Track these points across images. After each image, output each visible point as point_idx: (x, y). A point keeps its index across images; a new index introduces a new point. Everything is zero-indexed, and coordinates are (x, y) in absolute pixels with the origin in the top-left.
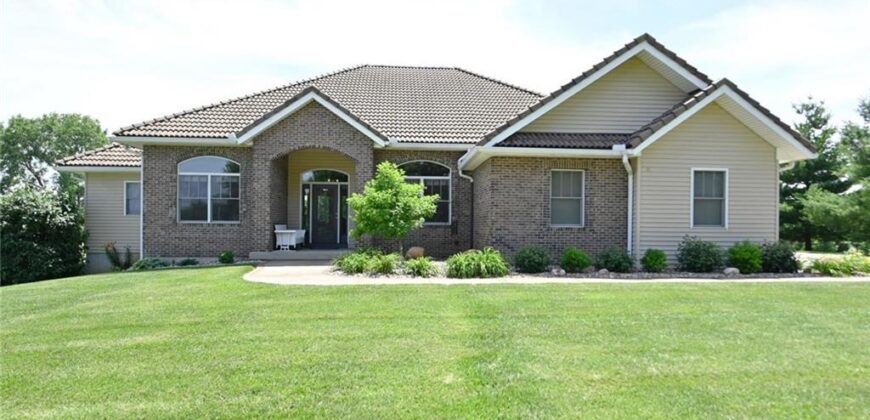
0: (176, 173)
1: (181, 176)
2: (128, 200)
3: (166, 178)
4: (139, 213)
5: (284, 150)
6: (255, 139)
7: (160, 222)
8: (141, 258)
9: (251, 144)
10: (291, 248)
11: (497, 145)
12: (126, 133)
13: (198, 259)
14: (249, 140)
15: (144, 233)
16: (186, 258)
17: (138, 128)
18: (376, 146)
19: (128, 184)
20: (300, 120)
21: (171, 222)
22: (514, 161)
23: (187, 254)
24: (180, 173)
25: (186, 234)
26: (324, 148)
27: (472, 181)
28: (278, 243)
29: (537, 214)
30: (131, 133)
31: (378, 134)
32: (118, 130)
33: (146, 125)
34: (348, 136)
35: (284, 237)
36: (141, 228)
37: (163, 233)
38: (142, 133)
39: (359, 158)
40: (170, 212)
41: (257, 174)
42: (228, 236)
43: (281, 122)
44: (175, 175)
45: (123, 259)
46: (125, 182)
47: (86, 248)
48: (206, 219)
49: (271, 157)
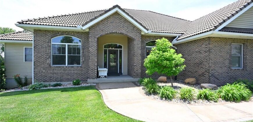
0: (51, 43)
1: (52, 44)
2: (25, 55)
3: (46, 45)
4: (32, 61)
5: (103, 33)
6: (90, 28)
7: (43, 66)
8: (33, 83)
9: (88, 30)
10: (105, 77)
11: (220, 31)
12: (24, 23)
13: (62, 83)
14: (88, 28)
15: (34, 71)
16: (56, 83)
17: (31, 21)
18: (142, 33)
19: (25, 48)
20: (111, 20)
21: (48, 66)
22: (218, 39)
23: (56, 81)
24: (52, 43)
25: (55, 71)
26: (121, 33)
27: (176, 49)
28: (99, 75)
29: (227, 62)
30: (28, 23)
31: (145, 28)
32: (20, 21)
33: (35, 20)
34: (131, 28)
35: (102, 72)
36: (33, 69)
37: (44, 71)
38: (33, 23)
39: (135, 38)
40: (48, 61)
41: (91, 44)
42: (76, 72)
43: (102, 21)
44: (50, 44)
45: (23, 81)
46: (24, 47)
47: (5, 76)
48: (65, 64)
49: (97, 36)
